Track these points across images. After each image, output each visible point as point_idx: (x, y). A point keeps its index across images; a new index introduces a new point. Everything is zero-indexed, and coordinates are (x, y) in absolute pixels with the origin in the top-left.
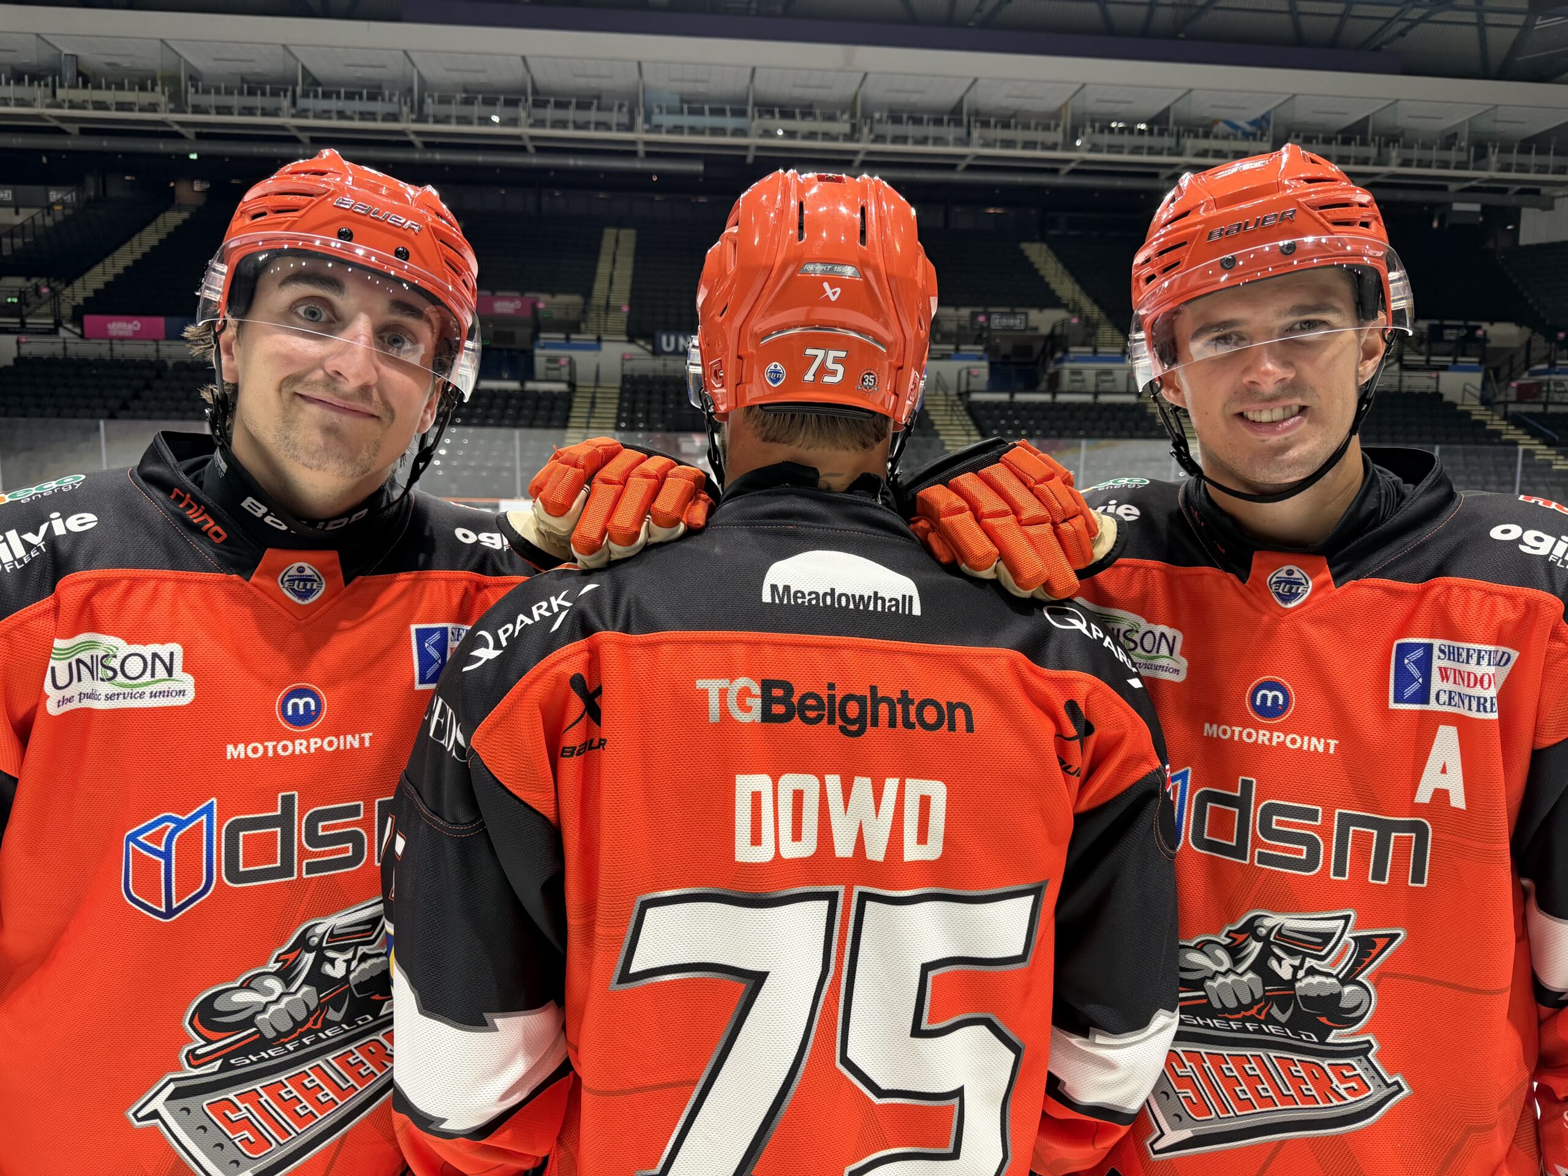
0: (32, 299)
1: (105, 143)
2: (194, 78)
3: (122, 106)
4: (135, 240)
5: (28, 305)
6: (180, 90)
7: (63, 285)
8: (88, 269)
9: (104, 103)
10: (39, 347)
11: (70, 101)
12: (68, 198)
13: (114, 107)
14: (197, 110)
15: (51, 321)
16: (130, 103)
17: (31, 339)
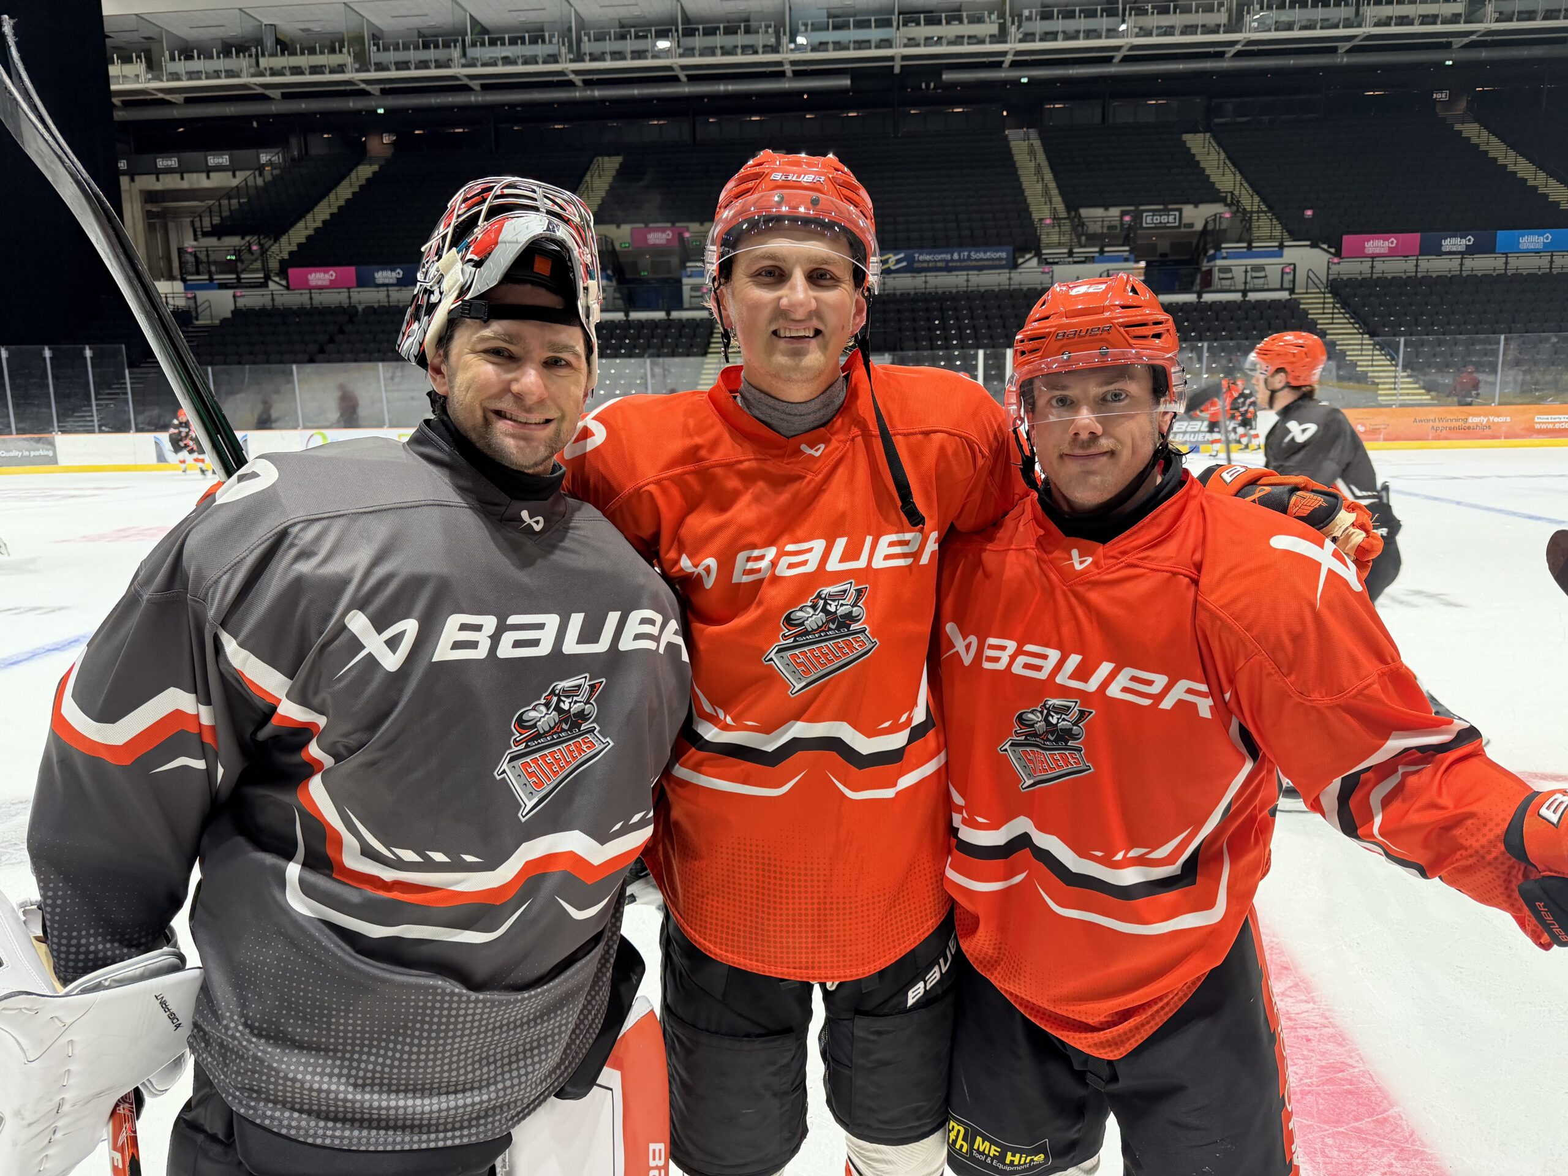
0: (245, 256)
1: (303, 106)
2: (376, 37)
3: (315, 70)
4: (332, 195)
5: (242, 262)
6: (364, 50)
7: (272, 242)
8: (293, 224)
9: (300, 67)
10: (252, 299)
11: (271, 69)
12: (275, 159)
13: (308, 71)
14: (380, 67)
15: (261, 275)
16: (322, 66)
17: (244, 292)
